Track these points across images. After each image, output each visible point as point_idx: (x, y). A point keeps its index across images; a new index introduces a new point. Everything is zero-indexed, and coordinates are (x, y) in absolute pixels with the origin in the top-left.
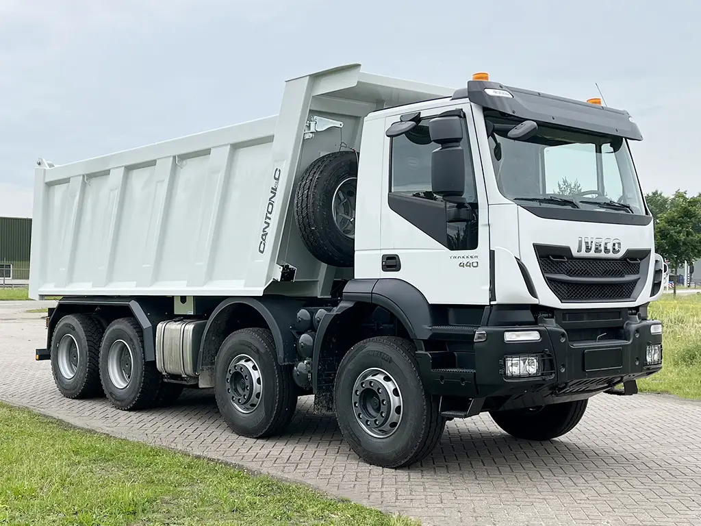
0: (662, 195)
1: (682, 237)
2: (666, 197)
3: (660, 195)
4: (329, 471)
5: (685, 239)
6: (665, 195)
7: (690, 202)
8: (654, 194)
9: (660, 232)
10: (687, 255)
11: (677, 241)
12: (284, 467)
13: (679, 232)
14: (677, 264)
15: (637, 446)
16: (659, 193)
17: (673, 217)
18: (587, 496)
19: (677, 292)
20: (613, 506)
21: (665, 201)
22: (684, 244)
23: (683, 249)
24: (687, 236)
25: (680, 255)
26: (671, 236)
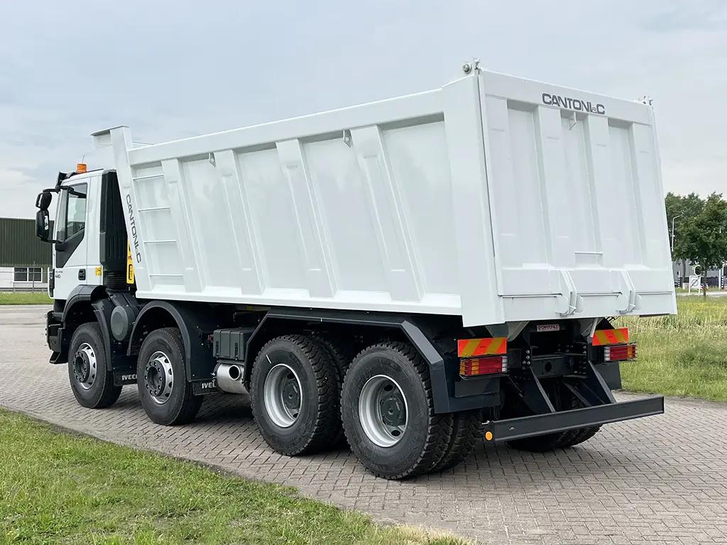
0: (699, 198)
1: (711, 240)
2: (702, 199)
3: (697, 197)
4: (302, 472)
5: (714, 242)
6: (702, 198)
7: (719, 206)
8: (690, 196)
9: (689, 235)
10: (717, 257)
11: (706, 243)
12: (260, 468)
13: (708, 235)
14: (707, 267)
15: (607, 445)
16: (695, 195)
17: (703, 220)
18: (539, 491)
19: (707, 294)
20: (560, 500)
21: (701, 203)
22: (714, 246)
23: (712, 251)
24: (717, 239)
25: (709, 258)
26: (701, 239)
